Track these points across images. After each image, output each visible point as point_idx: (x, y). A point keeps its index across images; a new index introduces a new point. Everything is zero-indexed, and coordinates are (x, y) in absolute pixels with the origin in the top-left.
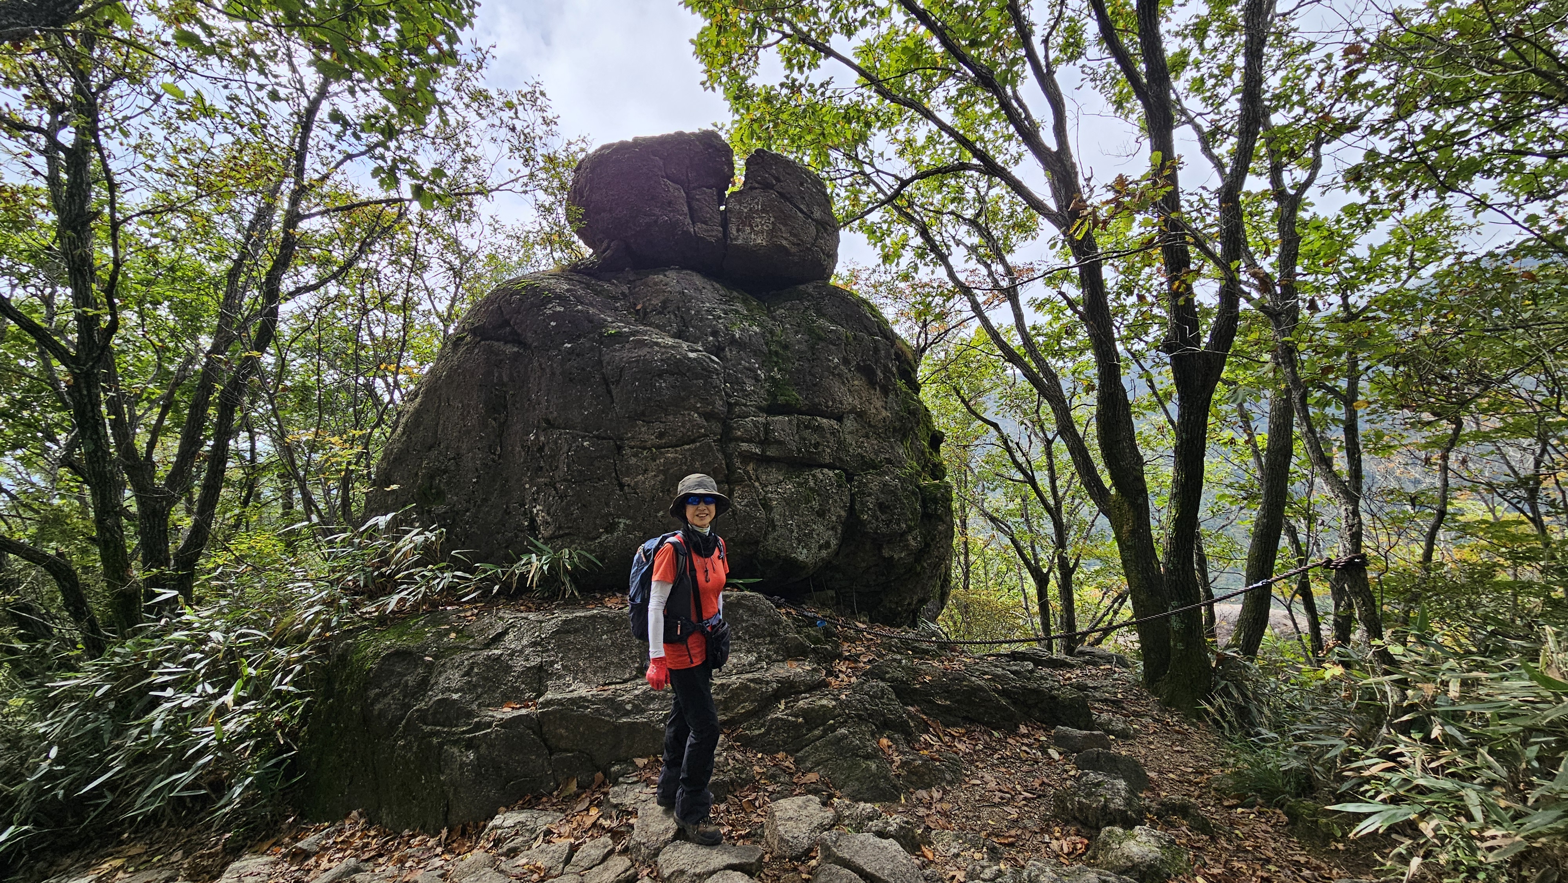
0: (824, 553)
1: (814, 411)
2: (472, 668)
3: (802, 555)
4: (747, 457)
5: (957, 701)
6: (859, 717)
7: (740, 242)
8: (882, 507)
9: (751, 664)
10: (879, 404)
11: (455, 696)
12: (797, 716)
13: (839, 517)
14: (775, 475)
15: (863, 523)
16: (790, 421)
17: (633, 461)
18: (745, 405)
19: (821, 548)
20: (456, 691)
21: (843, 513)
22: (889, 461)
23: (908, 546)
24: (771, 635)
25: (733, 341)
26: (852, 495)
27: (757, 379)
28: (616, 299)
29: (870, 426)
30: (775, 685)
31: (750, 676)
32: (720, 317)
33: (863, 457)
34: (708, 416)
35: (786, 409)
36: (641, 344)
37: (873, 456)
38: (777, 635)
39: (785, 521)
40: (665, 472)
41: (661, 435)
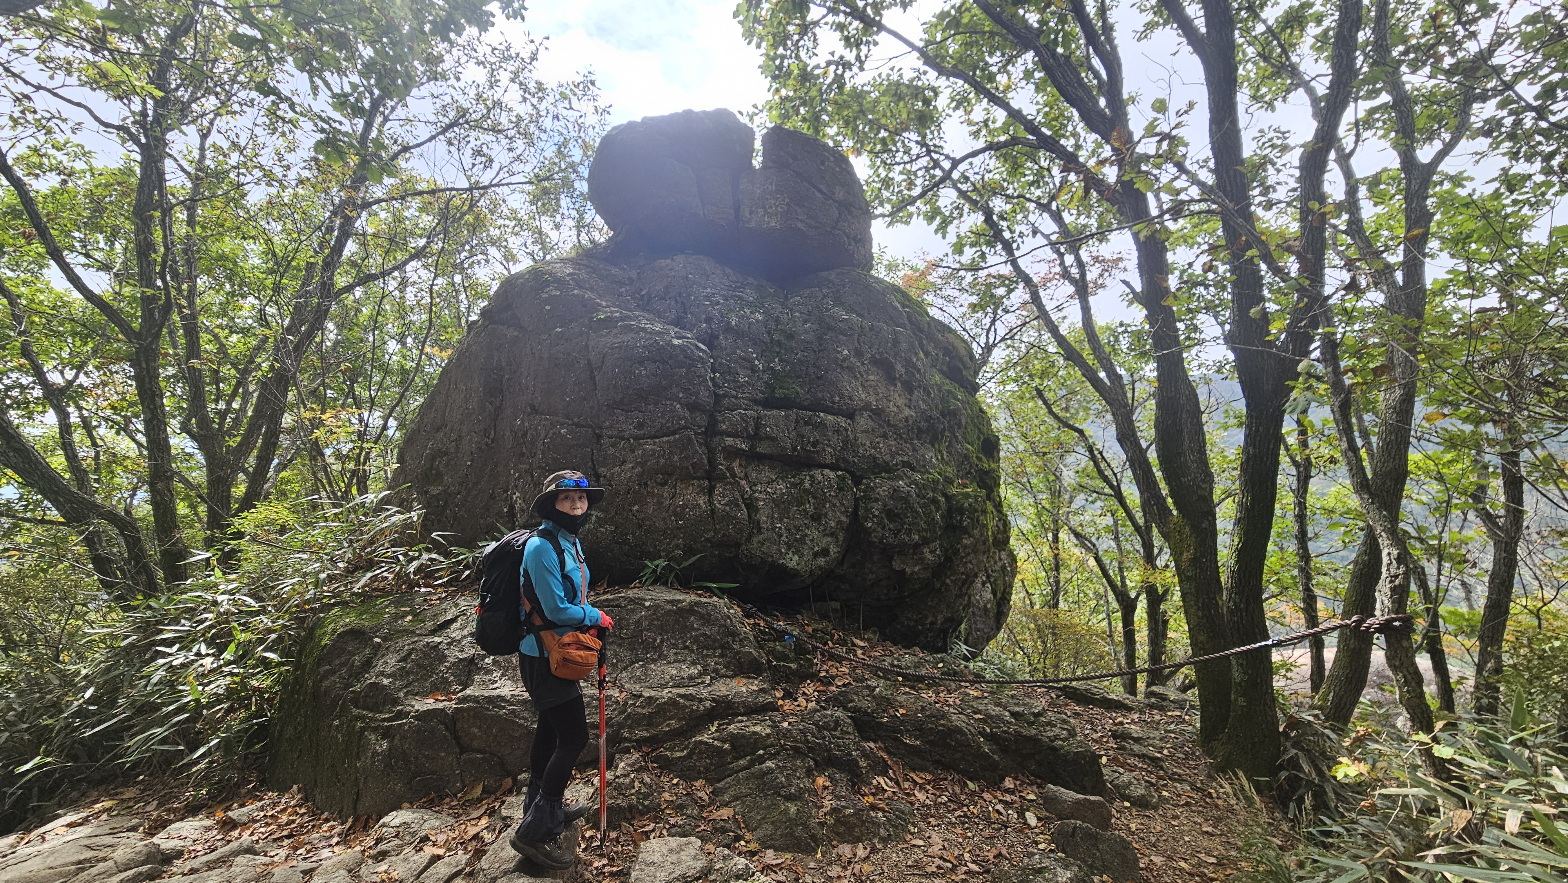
0: (821, 561)
1: (817, 406)
2: (410, 654)
3: (792, 561)
4: (732, 453)
5: (927, 742)
6: (796, 749)
7: (753, 224)
8: (891, 515)
9: (691, 678)
10: (901, 402)
11: (386, 682)
12: (724, 741)
13: (839, 522)
14: (767, 474)
15: (868, 532)
16: (786, 416)
17: (611, 451)
18: (736, 397)
19: (816, 555)
20: (388, 676)
21: (844, 519)
22: (907, 465)
23: (922, 559)
24: (722, 647)
25: (728, 329)
26: (857, 500)
27: (753, 369)
28: (622, 284)
29: (889, 425)
30: (708, 704)
31: (682, 691)
32: (718, 303)
33: (875, 459)
34: (693, 407)
35: (785, 404)
36: (628, 329)
37: (887, 458)
38: (730, 648)
39: (772, 523)
40: (642, 464)
41: (640, 426)
